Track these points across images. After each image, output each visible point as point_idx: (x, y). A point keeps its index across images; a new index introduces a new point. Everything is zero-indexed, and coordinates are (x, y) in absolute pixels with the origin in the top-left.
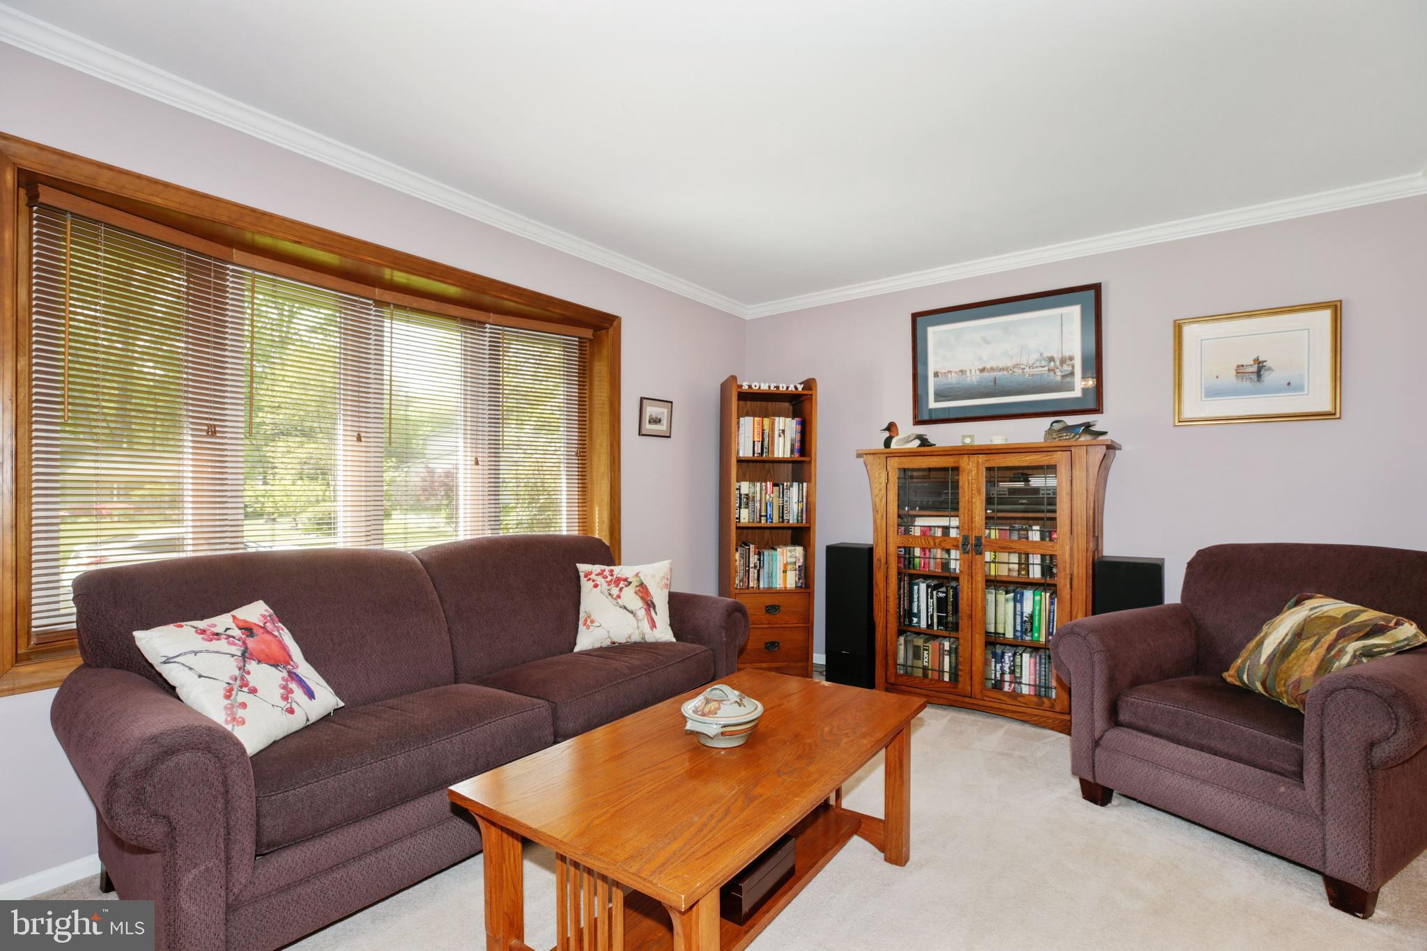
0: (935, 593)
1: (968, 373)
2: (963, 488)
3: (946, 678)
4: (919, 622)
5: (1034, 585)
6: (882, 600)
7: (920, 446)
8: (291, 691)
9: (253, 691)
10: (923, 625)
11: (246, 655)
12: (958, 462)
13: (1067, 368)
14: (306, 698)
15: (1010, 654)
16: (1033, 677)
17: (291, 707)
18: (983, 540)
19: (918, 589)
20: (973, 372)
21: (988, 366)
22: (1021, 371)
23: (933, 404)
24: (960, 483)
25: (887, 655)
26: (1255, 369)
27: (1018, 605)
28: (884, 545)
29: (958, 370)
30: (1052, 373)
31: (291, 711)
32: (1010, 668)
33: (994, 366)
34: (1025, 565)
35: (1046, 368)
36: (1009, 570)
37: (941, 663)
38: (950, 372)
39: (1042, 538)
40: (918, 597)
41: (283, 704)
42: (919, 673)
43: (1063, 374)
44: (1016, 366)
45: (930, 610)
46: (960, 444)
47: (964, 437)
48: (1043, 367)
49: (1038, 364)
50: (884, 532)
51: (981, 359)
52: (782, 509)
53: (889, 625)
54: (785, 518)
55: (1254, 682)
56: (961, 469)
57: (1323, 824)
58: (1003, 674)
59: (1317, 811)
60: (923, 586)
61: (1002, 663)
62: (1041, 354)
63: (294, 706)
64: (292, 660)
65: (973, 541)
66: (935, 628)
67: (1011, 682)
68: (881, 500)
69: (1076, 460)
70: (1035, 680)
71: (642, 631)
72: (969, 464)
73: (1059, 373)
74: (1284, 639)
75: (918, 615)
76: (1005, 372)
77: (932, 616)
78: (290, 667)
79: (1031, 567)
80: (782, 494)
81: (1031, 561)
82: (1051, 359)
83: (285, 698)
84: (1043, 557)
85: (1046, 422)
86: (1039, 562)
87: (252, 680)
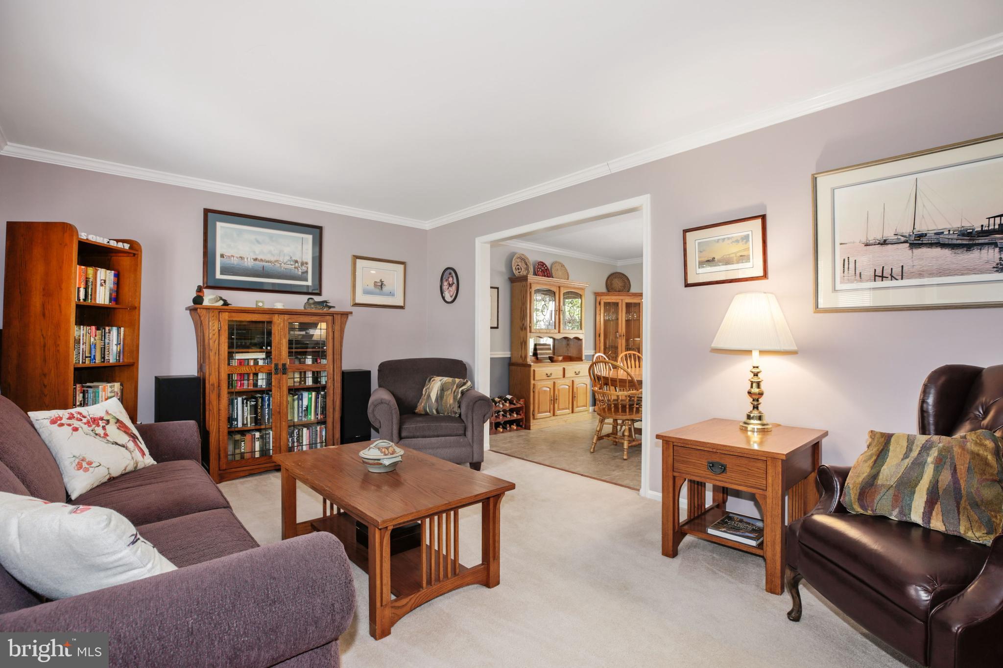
0: (249, 402)
1: (246, 260)
2: (274, 334)
3: (257, 455)
4: (237, 424)
5: (309, 389)
6: (215, 413)
7: (223, 305)
10: (240, 425)
12: (272, 318)
13: (304, 268)
15: (297, 431)
16: (308, 441)
18: (287, 366)
19: (237, 402)
20: (249, 259)
21: (259, 258)
22: (279, 265)
23: (219, 276)
24: (273, 331)
25: (219, 451)
26: (380, 284)
27: (300, 402)
28: (217, 373)
29: (239, 256)
30: (296, 270)
32: (297, 438)
33: (263, 259)
34: (303, 378)
35: (294, 266)
36: (294, 382)
37: (253, 446)
38: (234, 256)
39: (313, 363)
40: (237, 407)
42: (238, 457)
43: (302, 271)
44: (277, 261)
45: (245, 414)
46: (254, 306)
47: (257, 302)
48: (292, 265)
49: (289, 263)
50: (217, 364)
51: (254, 252)
52: (103, 350)
53: (220, 430)
54: (106, 358)
55: (432, 410)
56: (273, 322)
57: (472, 447)
58: (293, 442)
59: (471, 443)
60: (240, 399)
61: (292, 437)
62: (291, 258)
65: (280, 366)
66: (249, 425)
67: (297, 446)
68: (214, 342)
69: (336, 321)
70: (310, 441)
71: (136, 461)
72: (278, 320)
73: (300, 270)
74: (438, 393)
75: (237, 420)
76: (270, 264)
77: (247, 418)
79: (307, 379)
80: (104, 336)
81: (307, 376)
82: (296, 262)
84: (313, 373)
85: (305, 298)
86: (311, 376)
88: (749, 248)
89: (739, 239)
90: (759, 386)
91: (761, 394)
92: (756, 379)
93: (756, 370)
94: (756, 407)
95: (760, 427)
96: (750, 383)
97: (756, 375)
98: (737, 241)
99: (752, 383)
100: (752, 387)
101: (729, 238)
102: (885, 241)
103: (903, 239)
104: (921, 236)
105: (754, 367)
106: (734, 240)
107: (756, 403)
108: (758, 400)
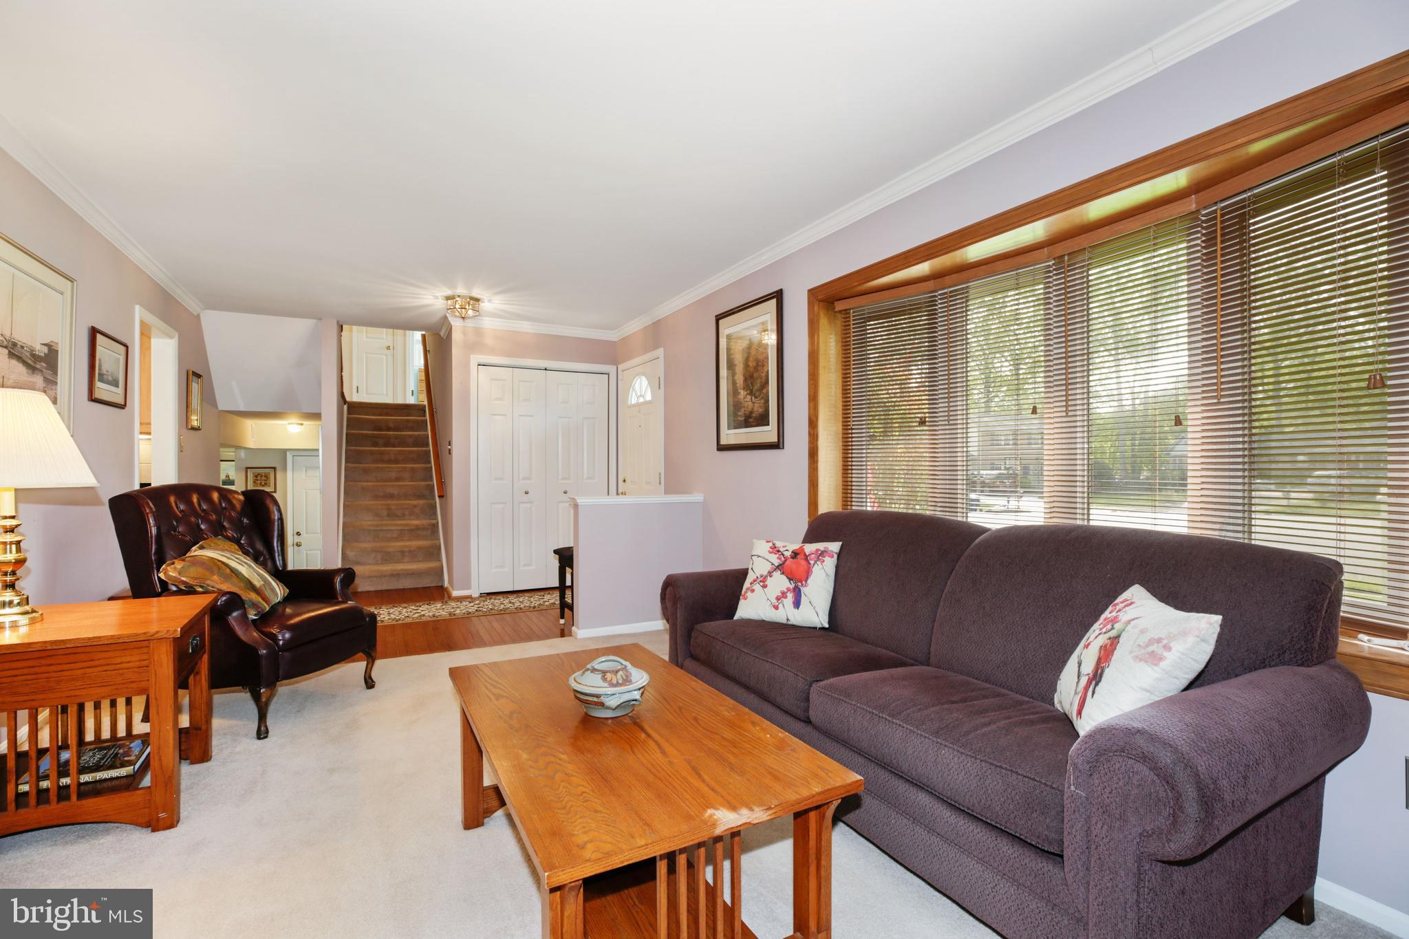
8: (786, 597)
9: (765, 587)
11: (780, 567)
14: (792, 606)
17: (778, 605)
31: (776, 608)
41: (774, 601)
63: (780, 606)
64: (806, 581)
78: (800, 584)
83: (779, 599)
87: (769, 581)
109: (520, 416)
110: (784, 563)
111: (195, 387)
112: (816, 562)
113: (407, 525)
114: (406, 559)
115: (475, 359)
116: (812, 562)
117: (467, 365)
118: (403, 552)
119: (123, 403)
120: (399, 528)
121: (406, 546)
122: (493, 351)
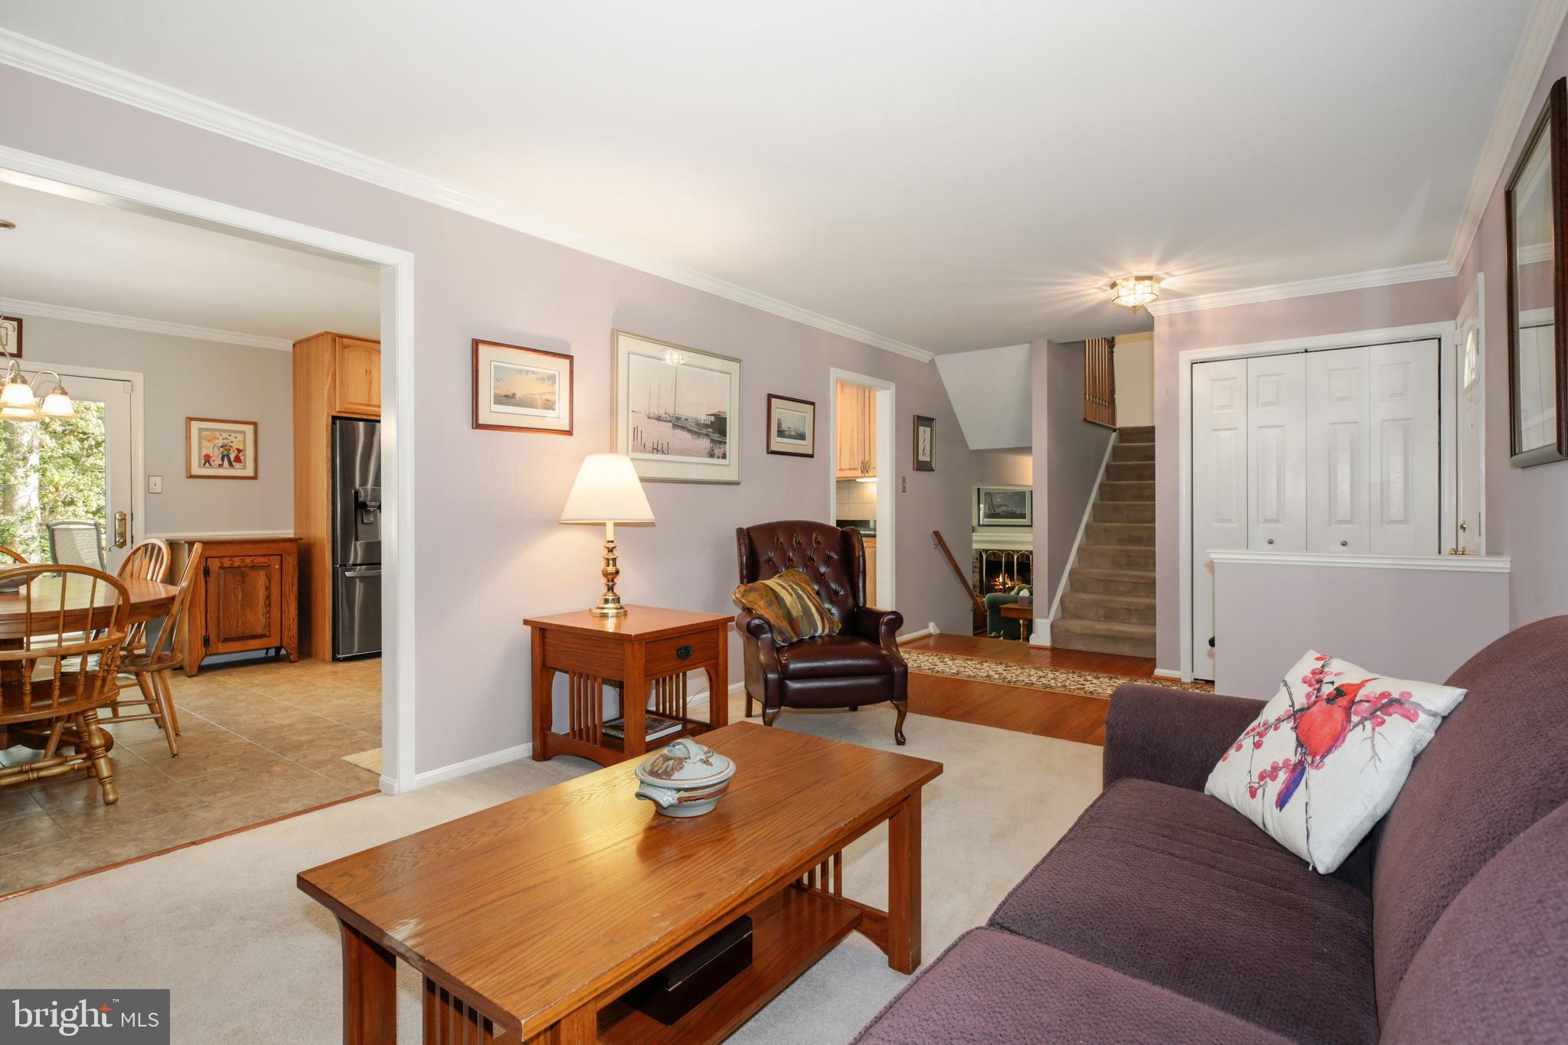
8: (1274, 778)
11: (1298, 715)
14: (1274, 798)
17: (1256, 789)
31: (1252, 792)
41: (1255, 779)
63: (1260, 792)
78: (1310, 759)
83: (1262, 777)
87: (1270, 737)
88: (555, 392)
89: (545, 377)
90: (615, 565)
91: (617, 572)
92: (611, 556)
93: (611, 545)
94: (611, 589)
95: (615, 611)
96: (606, 561)
97: (611, 550)
98: (543, 379)
99: (608, 560)
100: (608, 565)
101: (533, 372)
102: (660, 417)
103: (669, 419)
104: (678, 419)
105: (609, 542)
106: (540, 376)
107: (610, 584)
108: (613, 581)
109: (1260, 427)
110: (1308, 708)
111: (924, 432)
112: (1361, 722)
113: (1143, 577)
114: (1134, 620)
115: (1185, 357)
116: (1355, 719)
117: (1175, 367)
118: (1129, 611)
119: (811, 453)
120: (1133, 580)
121: (1133, 604)
122: (1214, 341)
